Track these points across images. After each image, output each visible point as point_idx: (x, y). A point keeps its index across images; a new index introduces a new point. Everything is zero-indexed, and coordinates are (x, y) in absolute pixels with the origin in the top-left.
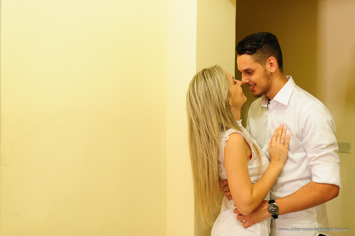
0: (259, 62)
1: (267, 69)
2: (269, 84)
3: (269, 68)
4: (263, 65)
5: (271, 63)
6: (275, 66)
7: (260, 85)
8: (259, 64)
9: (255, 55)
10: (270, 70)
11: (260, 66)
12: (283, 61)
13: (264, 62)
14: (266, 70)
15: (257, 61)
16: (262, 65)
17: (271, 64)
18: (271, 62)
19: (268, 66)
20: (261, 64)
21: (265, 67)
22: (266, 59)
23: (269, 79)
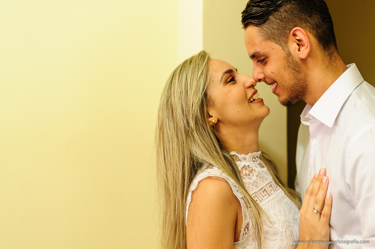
0: (274, 39)
1: (292, 53)
2: (302, 82)
3: (295, 49)
4: (283, 44)
5: (298, 40)
6: (306, 46)
7: (284, 84)
8: (275, 44)
9: (265, 26)
10: (298, 54)
11: (277, 47)
12: (335, 34)
13: (283, 39)
14: (289, 54)
15: (270, 37)
16: (280, 45)
17: (299, 43)
18: (297, 38)
19: (293, 46)
20: (278, 42)
21: (286, 49)
22: (288, 32)
23: (299, 72)
